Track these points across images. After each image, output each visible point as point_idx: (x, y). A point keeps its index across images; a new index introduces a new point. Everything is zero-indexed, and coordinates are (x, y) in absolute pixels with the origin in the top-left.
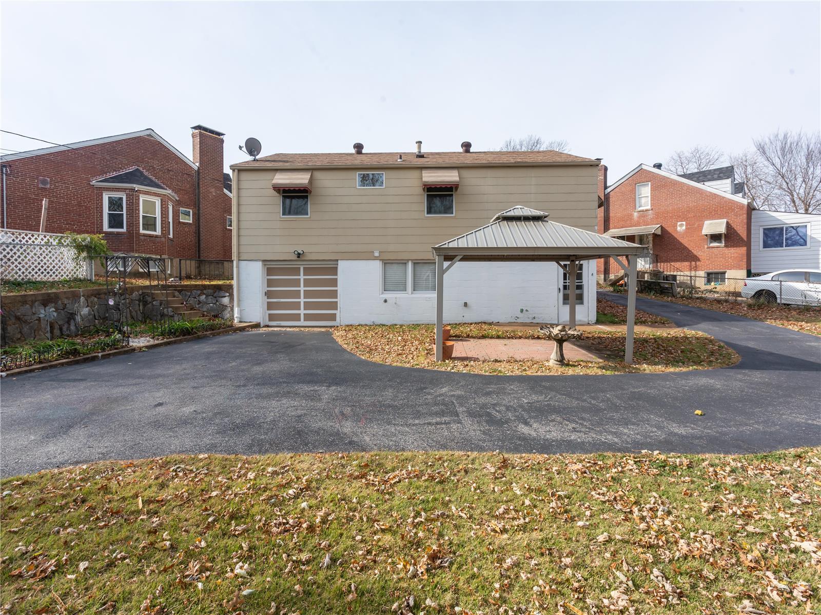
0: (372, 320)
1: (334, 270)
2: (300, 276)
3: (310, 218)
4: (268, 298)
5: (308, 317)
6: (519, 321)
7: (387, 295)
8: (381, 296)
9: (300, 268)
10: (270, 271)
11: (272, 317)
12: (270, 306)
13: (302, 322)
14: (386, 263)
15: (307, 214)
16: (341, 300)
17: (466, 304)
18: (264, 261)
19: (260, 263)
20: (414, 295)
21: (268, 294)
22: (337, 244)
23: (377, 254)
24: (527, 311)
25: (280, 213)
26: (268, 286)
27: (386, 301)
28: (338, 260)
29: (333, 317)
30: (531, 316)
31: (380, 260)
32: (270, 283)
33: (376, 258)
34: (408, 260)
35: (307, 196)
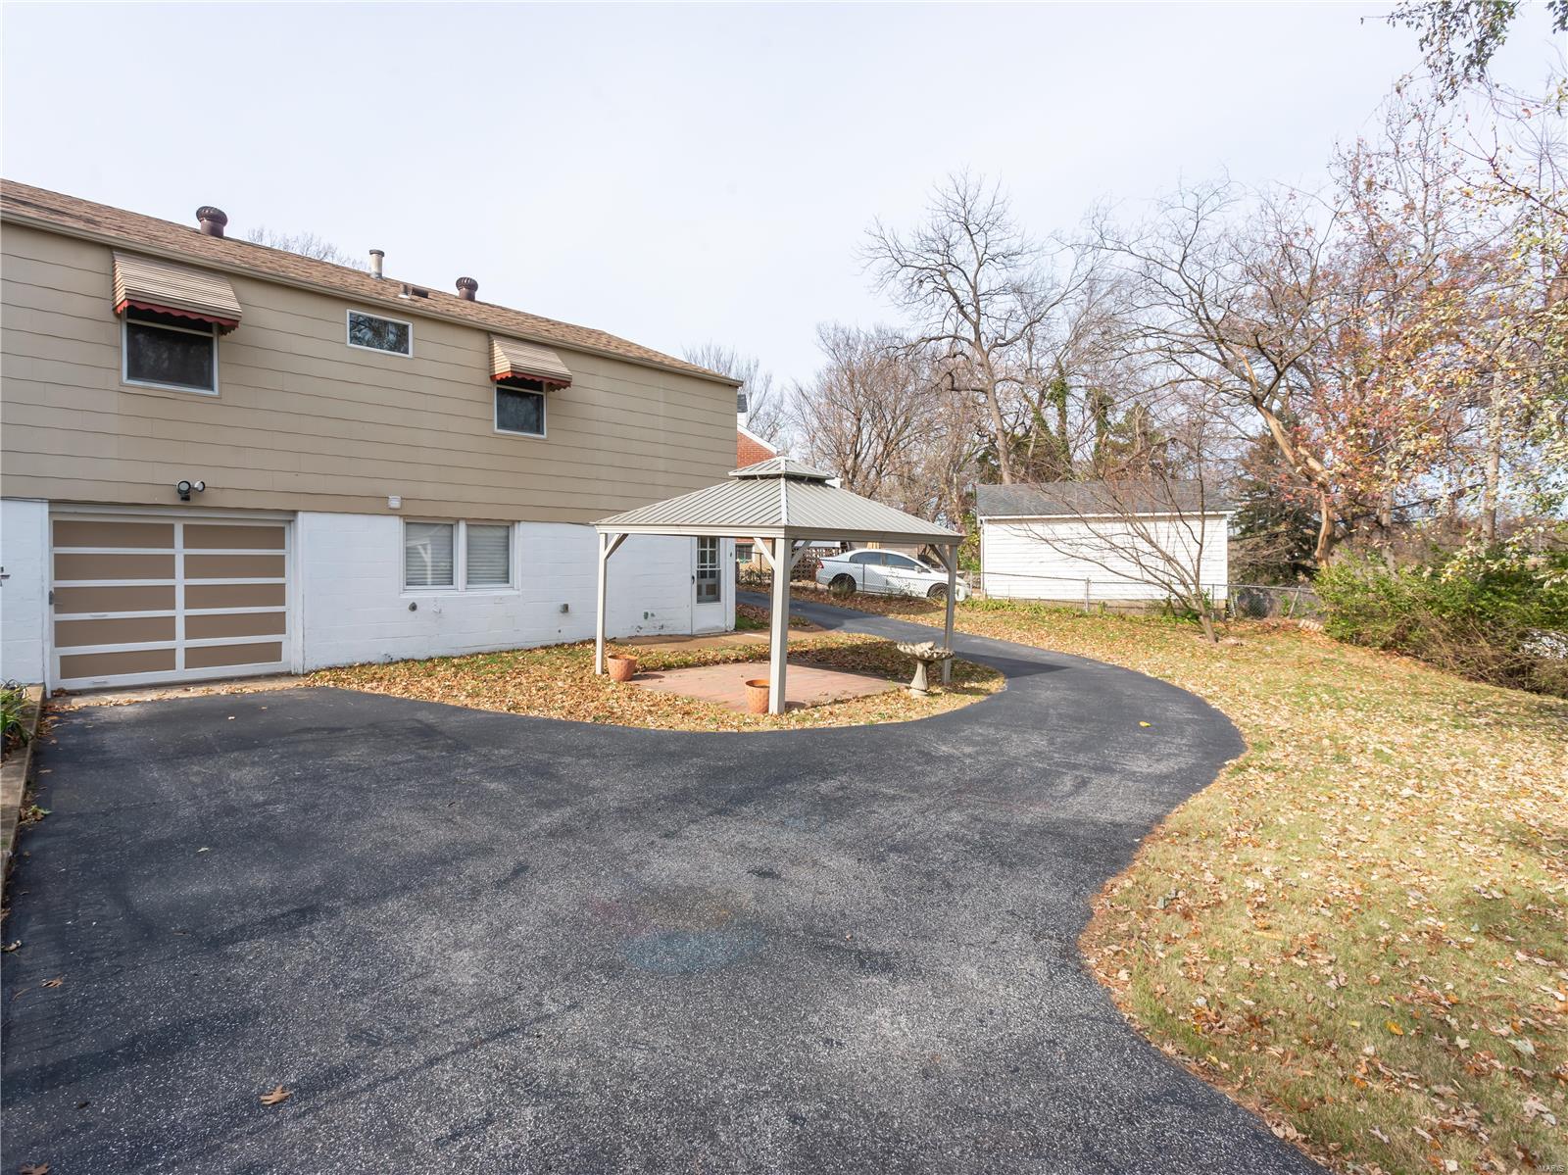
0: (383, 652)
1: (276, 536)
2: (172, 546)
3: (219, 398)
4: (58, 611)
5: (195, 658)
6: (642, 633)
7: (416, 595)
8: (404, 596)
9: (172, 526)
10: (61, 532)
11: (69, 667)
12: (64, 634)
13: (180, 672)
14: (412, 523)
15: (210, 387)
16: (294, 608)
17: (566, 608)
18: (52, 502)
19: (45, 508)
20: (470, 594)
21: (59, 600)
22: (297, 473)
23: (395, 503)
24: (653, 615)
25: (119, 370)
26: (58, 577)
27: (413, 607)
28: (295, 512)
29: (273, 652)
30: (659, 624)
31: (400, 516)
32: (63, 567)
33: (392, 512)
34: (458, 520)
35: (210, 340)
